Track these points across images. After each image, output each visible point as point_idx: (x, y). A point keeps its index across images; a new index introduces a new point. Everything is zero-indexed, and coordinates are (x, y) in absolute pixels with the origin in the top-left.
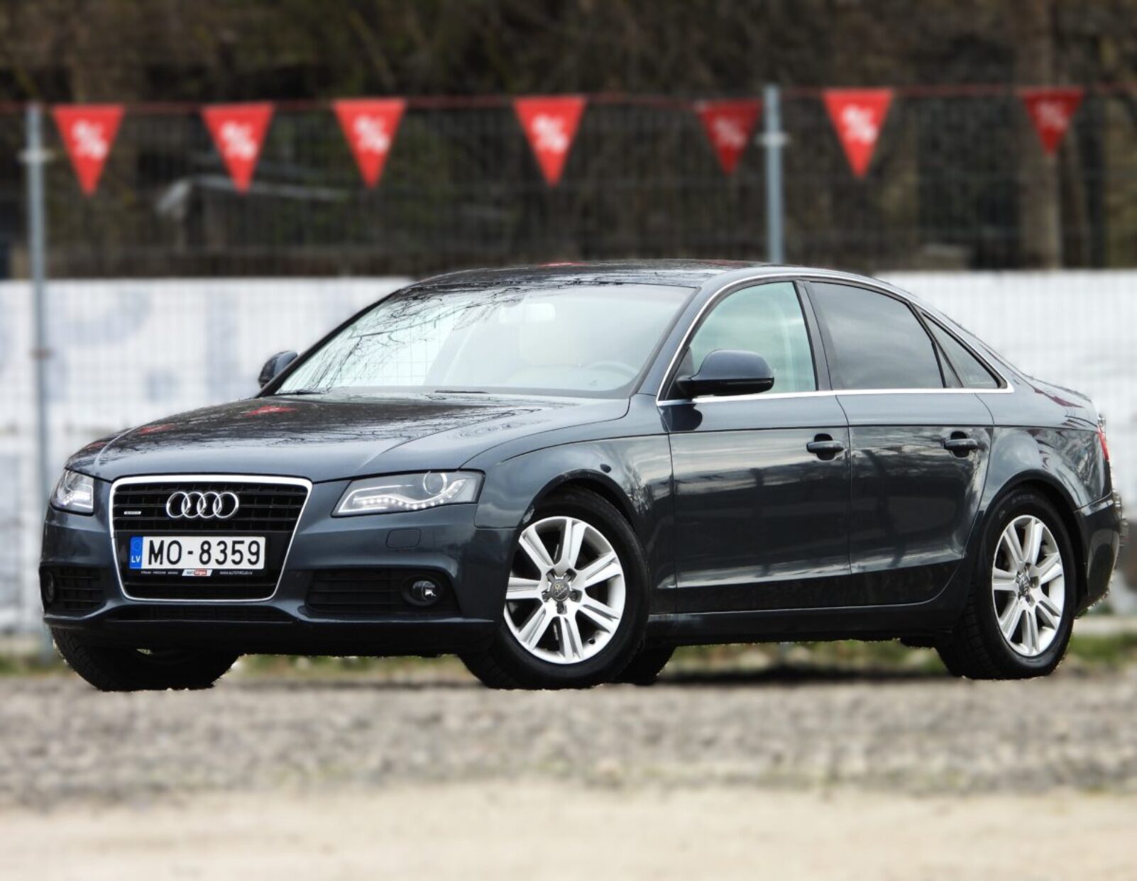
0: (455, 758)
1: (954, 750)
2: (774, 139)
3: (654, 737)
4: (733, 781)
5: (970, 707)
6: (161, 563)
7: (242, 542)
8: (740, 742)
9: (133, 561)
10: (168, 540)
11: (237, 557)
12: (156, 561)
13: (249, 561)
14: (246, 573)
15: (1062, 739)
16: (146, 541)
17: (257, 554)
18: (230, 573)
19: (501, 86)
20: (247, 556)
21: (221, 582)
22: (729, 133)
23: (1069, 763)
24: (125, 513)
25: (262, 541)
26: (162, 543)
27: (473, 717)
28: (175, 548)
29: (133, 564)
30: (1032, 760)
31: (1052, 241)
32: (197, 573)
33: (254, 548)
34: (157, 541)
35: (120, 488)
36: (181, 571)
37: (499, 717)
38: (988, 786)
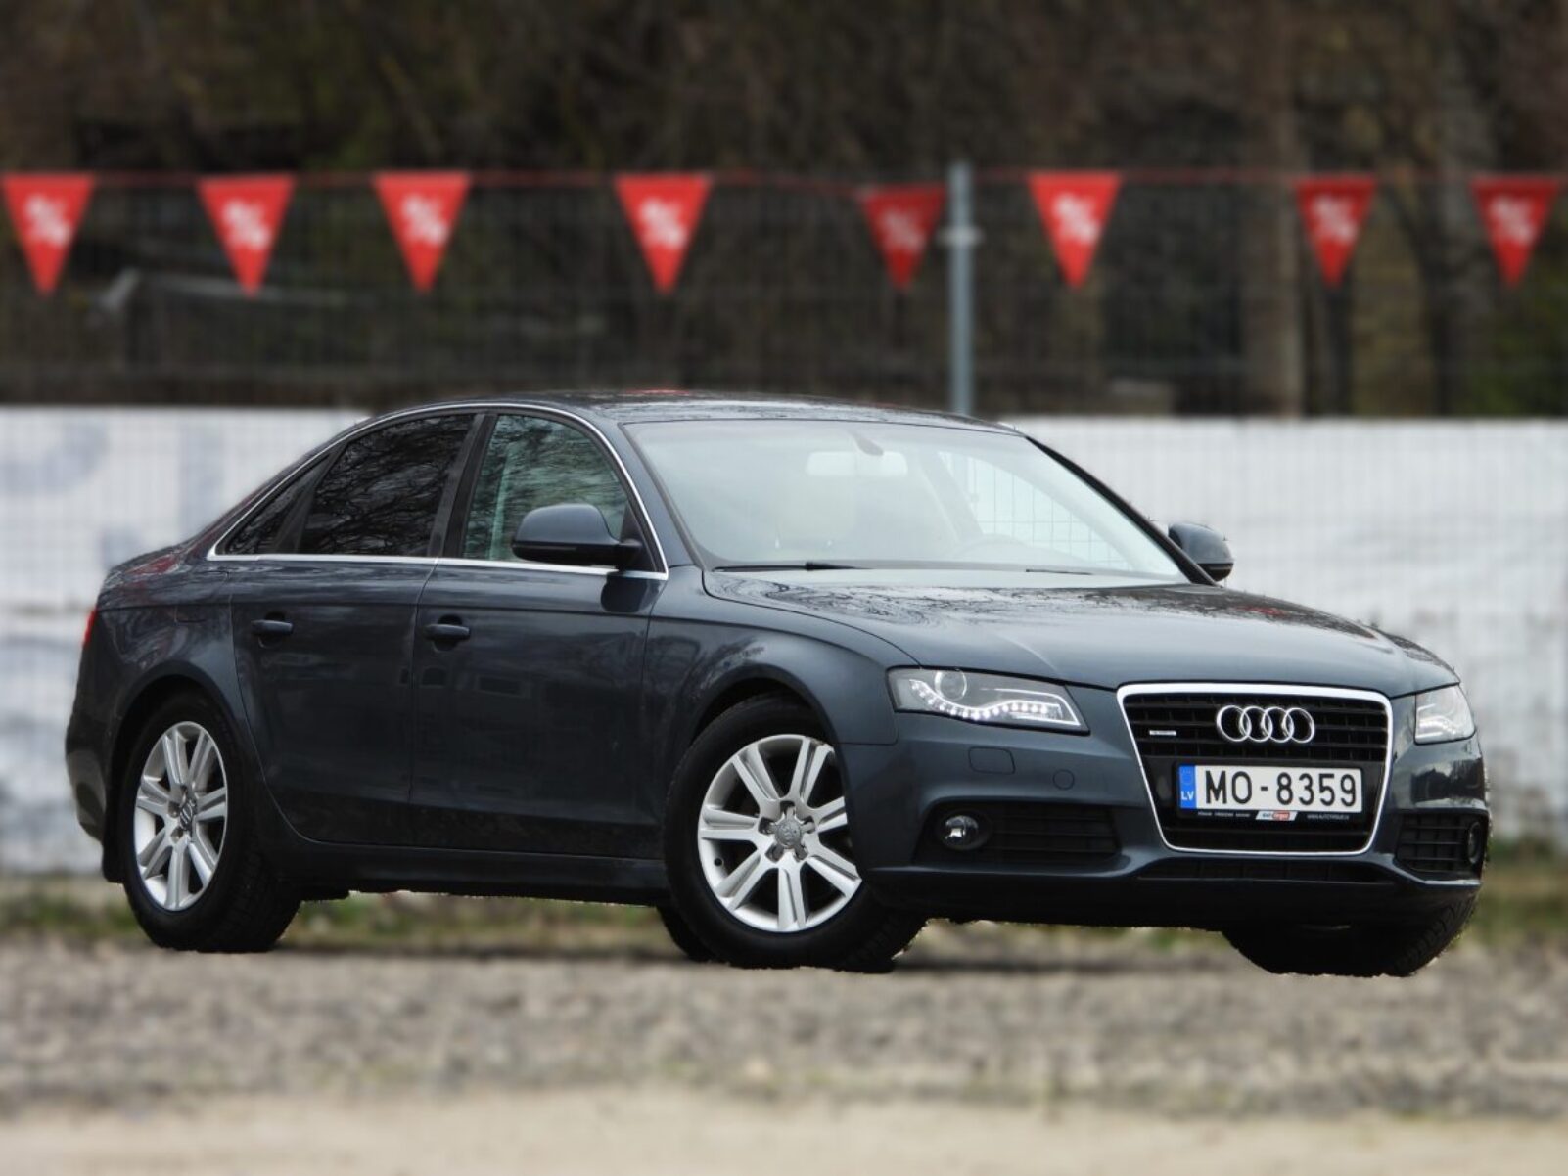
0: (543, 1055)
1: (1212, 1058)
2: (962, 237)
3: (807, 1032)
4: (926, 1093)
5: (1226, 1001)
6: (1225, 801)
7: (1331, 776)
8: (923, 1041)
9: (1183, 798)
10: (1231, 771)
11: (1327, 796)
12: (1217, 799)
13: (1343, 801)
14: (1342, 817)
15: (1354, 1045)
16: (1200, 772)
17: (1352, 791)
18: (1321, 817)
19: (578, 160)
20: (1339, 794)
21: (1308, 829)
22: (902, 232)
23: (1372, 1077)
24: (1152, 732)
25: (1357, 774)
26: (1223, 776)
27: (562, 1001)
28: (1241, 782)
29: (1185, 802)
30: (1321, 1072)
31: (1291, 379)
32: (1277, 816)
33: (1348, 785)
34: (1216, 772)
35: (1128, 699)
36: (1255, 813)
37: (598, 1003)
38: (1265, 1106)
